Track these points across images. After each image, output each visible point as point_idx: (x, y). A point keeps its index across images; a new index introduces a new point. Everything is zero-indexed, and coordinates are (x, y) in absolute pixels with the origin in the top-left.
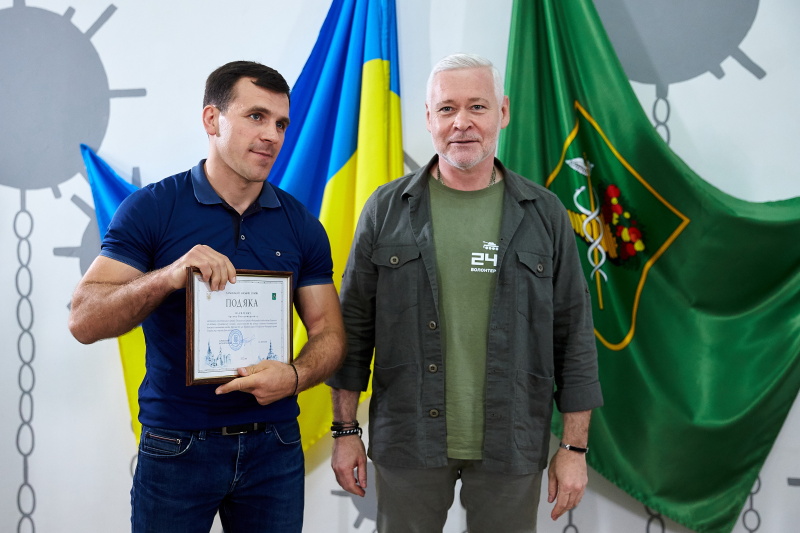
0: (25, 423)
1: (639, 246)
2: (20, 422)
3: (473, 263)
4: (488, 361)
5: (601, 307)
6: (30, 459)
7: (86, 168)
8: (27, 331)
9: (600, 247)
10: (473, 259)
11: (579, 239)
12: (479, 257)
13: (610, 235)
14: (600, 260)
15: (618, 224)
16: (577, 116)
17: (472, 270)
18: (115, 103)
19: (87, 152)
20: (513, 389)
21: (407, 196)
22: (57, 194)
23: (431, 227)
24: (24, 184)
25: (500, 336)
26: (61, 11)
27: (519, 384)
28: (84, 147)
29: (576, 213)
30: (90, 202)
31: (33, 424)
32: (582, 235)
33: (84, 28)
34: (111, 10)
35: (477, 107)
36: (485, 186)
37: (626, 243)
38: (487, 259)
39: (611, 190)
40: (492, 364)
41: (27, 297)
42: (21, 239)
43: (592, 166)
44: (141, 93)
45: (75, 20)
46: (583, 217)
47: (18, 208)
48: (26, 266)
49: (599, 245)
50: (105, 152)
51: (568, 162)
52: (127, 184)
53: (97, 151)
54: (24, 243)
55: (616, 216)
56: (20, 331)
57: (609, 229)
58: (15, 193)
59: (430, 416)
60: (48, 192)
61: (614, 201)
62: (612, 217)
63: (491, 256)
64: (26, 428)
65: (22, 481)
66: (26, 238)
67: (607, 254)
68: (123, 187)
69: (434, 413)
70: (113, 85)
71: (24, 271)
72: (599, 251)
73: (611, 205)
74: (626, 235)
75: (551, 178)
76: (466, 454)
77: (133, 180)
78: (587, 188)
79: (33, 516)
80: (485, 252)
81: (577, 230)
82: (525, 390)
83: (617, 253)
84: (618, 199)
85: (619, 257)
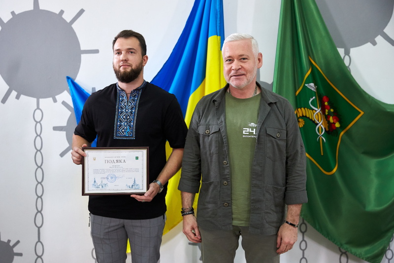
0: (38, 212)
1: (337, 125)
2: (36, 211)
3: (244, 133)
4: (251, 180)
5: (322, 154)
6: (41, 229)
7: (69, 88)
8: (40, 167)
9: (322, 126)
10: (244, 131)
11: (311, 122)
12: (247, 130)
13: (325, 120)
14: (322, 132)
15: (328, 115)
16: (311, 64)
18: (83, 56)
19: (70, 80)
20: (264, 195)
21: (214, 101)
22: (55, 101)
23: (225, 116)
24: (38, 95)
25: (258, 168)
26: (57, 12)
27: (267, 192)
28: (68, 78)
29: (311, 109)
30: (71, 104)
31: (42, 212)
32: (313, 120)
33: (68, 21)
34: (82, 11)
35: (244, 59)
36: (251, 96)
37: (332, 123)
38: (250, 131)
39: (325, 98)
40: (254, 182)
41: (40, 151)
42: (37, 122)
43: (317, 87)
44: (97, 51)
45: (64, 16)
46: (314, 111)
47: (36, 108)
48: (39, 136)
49: (321, 125)
50: (78, 80)
51: (306, 85)
53: (75, 79)
54: (38, 124)
55: (327, 111)
56: (37, 167)
57: (324, 117)
58: (35, 100)
59: (224, 206)
60: (51, 99)
61: (326, 103)
62: (325, 111)
63: (252, 130)
64: (39, 214)
65: (37, 240)
66: (39, 122)
67: (325, 129)
69: (226, 205)
70: (83, 48)
71: (38, 137)
72: (321, 127)
73: (325, 105)
74: (331, 120)
75: (298, 92)
76: (242, 224)
78: (316, 98)
79: (42, 257)
80: (249, 127)
81: (311, 118)
82: (271, 195)
83: (328, 128)
84: (328, 102)
85: (329, 131)
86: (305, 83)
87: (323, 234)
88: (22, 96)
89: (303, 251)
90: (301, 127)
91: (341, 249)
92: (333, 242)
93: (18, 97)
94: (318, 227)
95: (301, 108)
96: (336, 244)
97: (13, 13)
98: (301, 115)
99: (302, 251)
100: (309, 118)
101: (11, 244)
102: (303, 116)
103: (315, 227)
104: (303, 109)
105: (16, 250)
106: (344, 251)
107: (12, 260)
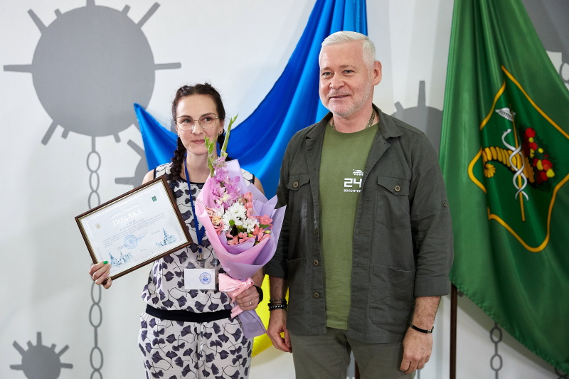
0: (95, 304)
1: (550, 173)
2: (92, 303)
4: (354, 257)
5: (524, 220)
6: (99, 329)
7: (138, 120)
9: (522, 175)
10: (345, 183)
11: (505, 169)
12: (350, 181)
13: (529, 165)
14: (523, 184)
15: (534, 157)
16: (504, 77)
17: (345, 190)
18: (158, 73)
19: (139, 110)
20: (370, 279)
21: (307, 138)
22: (118, 140)
24: (93, 131)
25: (363, 239)
26: (120, 8)
27: (376, 275)
28: (137, 106)
29: (503, 149)
30: (141, 145)
31: (100, 304)
32: (509, 165)
33: (136, 21)
34: (156, 6)
35: (348, 71)
36: (362, 129)
37: (540, 171)
38: (355, 182)
39: (529, 132)
40: (356, 260)
42: (92, 172)
43: (515, 114)
44: (177, 66)
45: (130, 14)
46: (510, 152)
47: (90, 150)
48: (96, 192)
49: (521, 173)
50: (150, 110)
51: (497, 111)
52: (168, 131)
53: (146, 107)
54: (94, 175)
55: (532, 151)
57: (528, 161)
58: (89, 138)
59: (314, 297)
60: (111, 138)
61: (531, 140)
62: (529, 152)
63: (358, 181)
64: (96, 308)
65: (93, 345)
66: (96, 172)
67: (528, 179)
68: (165, 133)
69: (317, 295)
70: (157, 61)
71: (94, 194)
72: (522, 178)
73: (528, 142)
74: (540, 165)
75: (484, 123)
76: (338, 325)
77: (172, 129)
78: (512, 131)
79: (101, 371)
80: (353, 177)
81: (505, 162)
82: (384, 280)
83: (534, 179)
84: (534, 138)
85: (536, 182)
86: (495, 108)
87: (526, 346)
88: (71, 134)
89: (497, 371)
90: (489, 176)
91: (558, 370)
92: (544, 358)
93: (65, 135)
94: (517, 334)
95: (489, 148)
96: (548, 361)
97: (57, 12)
98: (490, 158)
99: (494, 372)
100: (502, 162)
101: (57, 350)
102: (493, 160)
103: (513, 334)
104: (492, 148)
105: (63, 359)
106: (562, 373)
107: (58, 374)
